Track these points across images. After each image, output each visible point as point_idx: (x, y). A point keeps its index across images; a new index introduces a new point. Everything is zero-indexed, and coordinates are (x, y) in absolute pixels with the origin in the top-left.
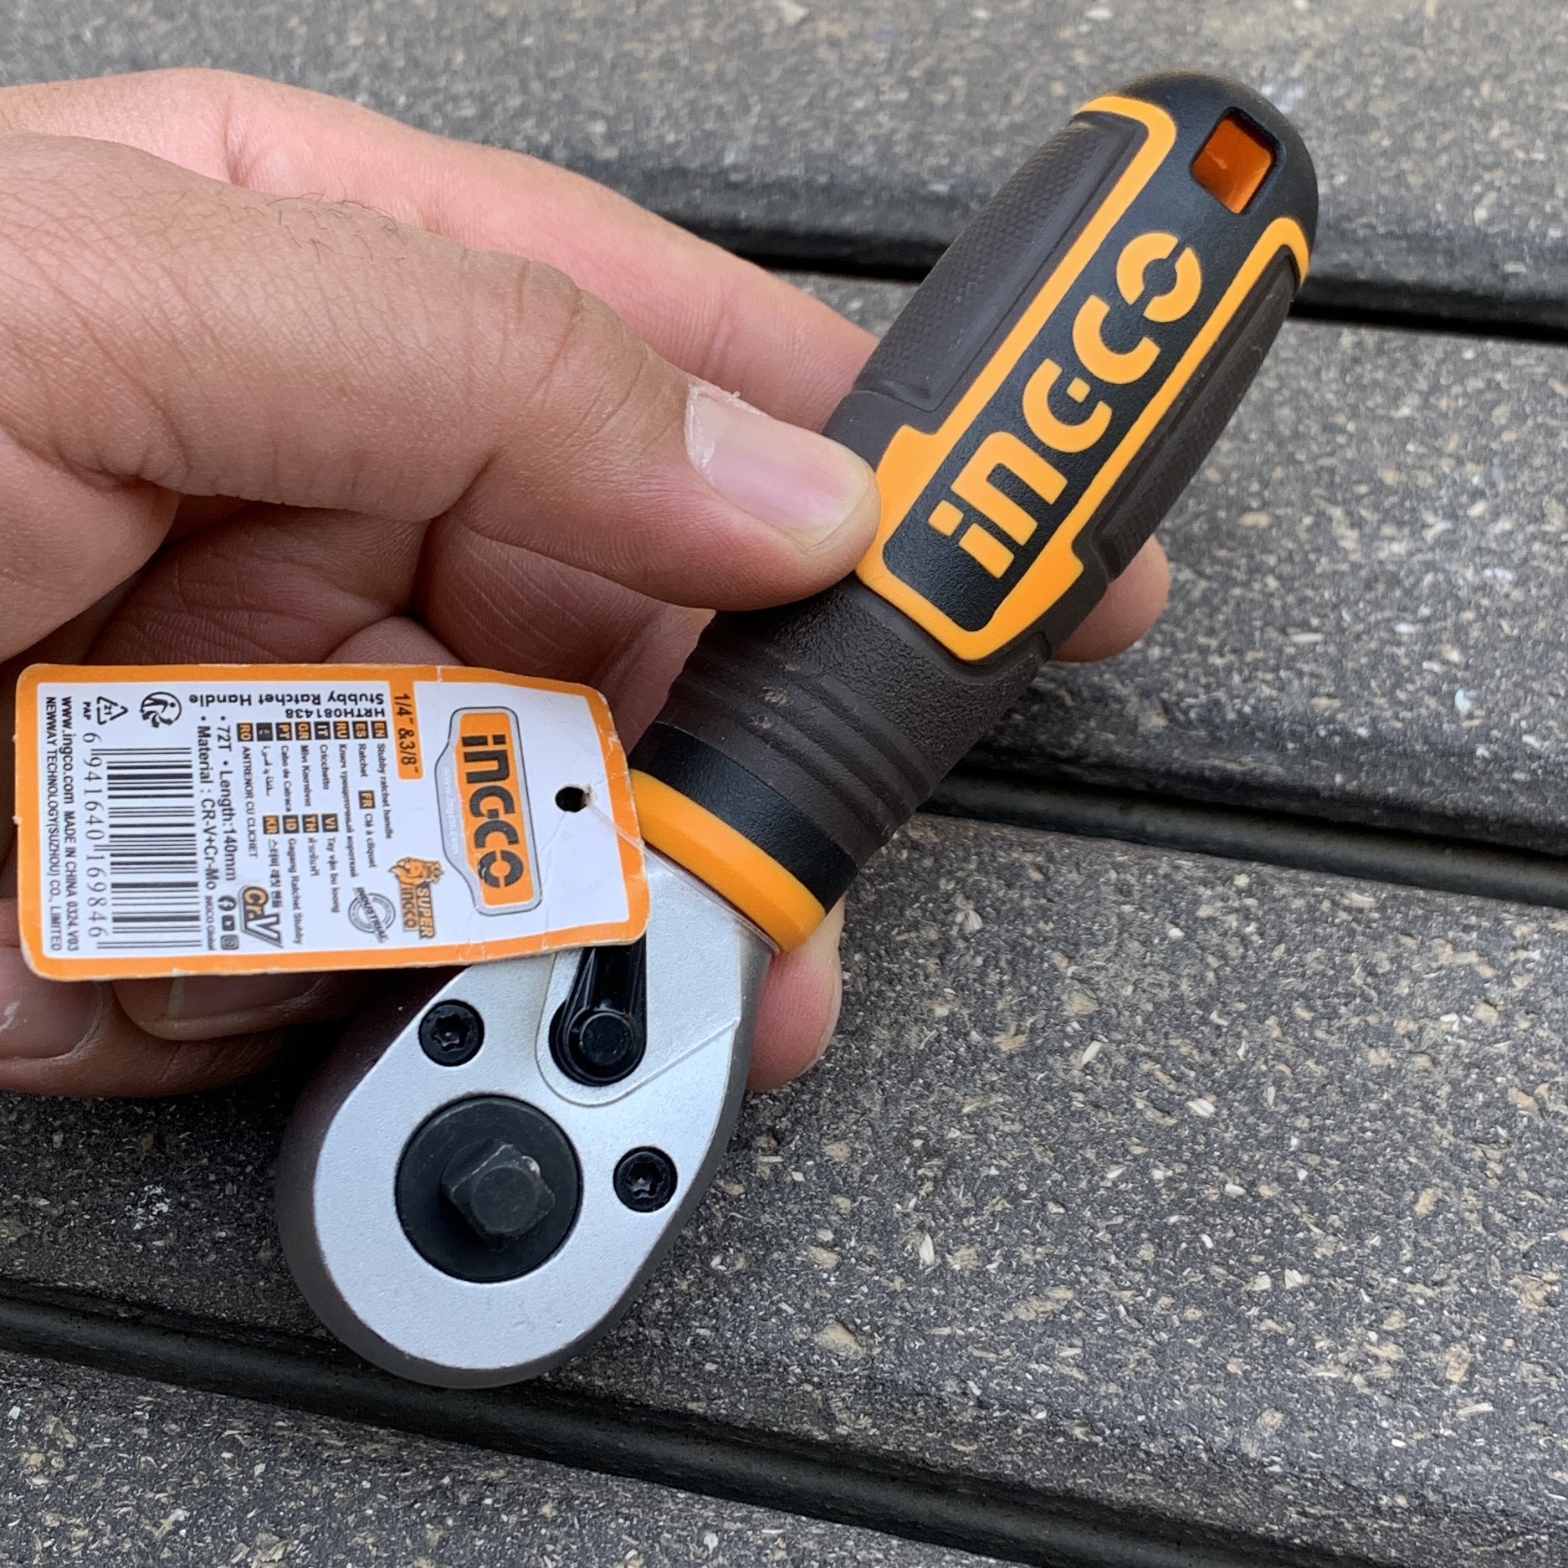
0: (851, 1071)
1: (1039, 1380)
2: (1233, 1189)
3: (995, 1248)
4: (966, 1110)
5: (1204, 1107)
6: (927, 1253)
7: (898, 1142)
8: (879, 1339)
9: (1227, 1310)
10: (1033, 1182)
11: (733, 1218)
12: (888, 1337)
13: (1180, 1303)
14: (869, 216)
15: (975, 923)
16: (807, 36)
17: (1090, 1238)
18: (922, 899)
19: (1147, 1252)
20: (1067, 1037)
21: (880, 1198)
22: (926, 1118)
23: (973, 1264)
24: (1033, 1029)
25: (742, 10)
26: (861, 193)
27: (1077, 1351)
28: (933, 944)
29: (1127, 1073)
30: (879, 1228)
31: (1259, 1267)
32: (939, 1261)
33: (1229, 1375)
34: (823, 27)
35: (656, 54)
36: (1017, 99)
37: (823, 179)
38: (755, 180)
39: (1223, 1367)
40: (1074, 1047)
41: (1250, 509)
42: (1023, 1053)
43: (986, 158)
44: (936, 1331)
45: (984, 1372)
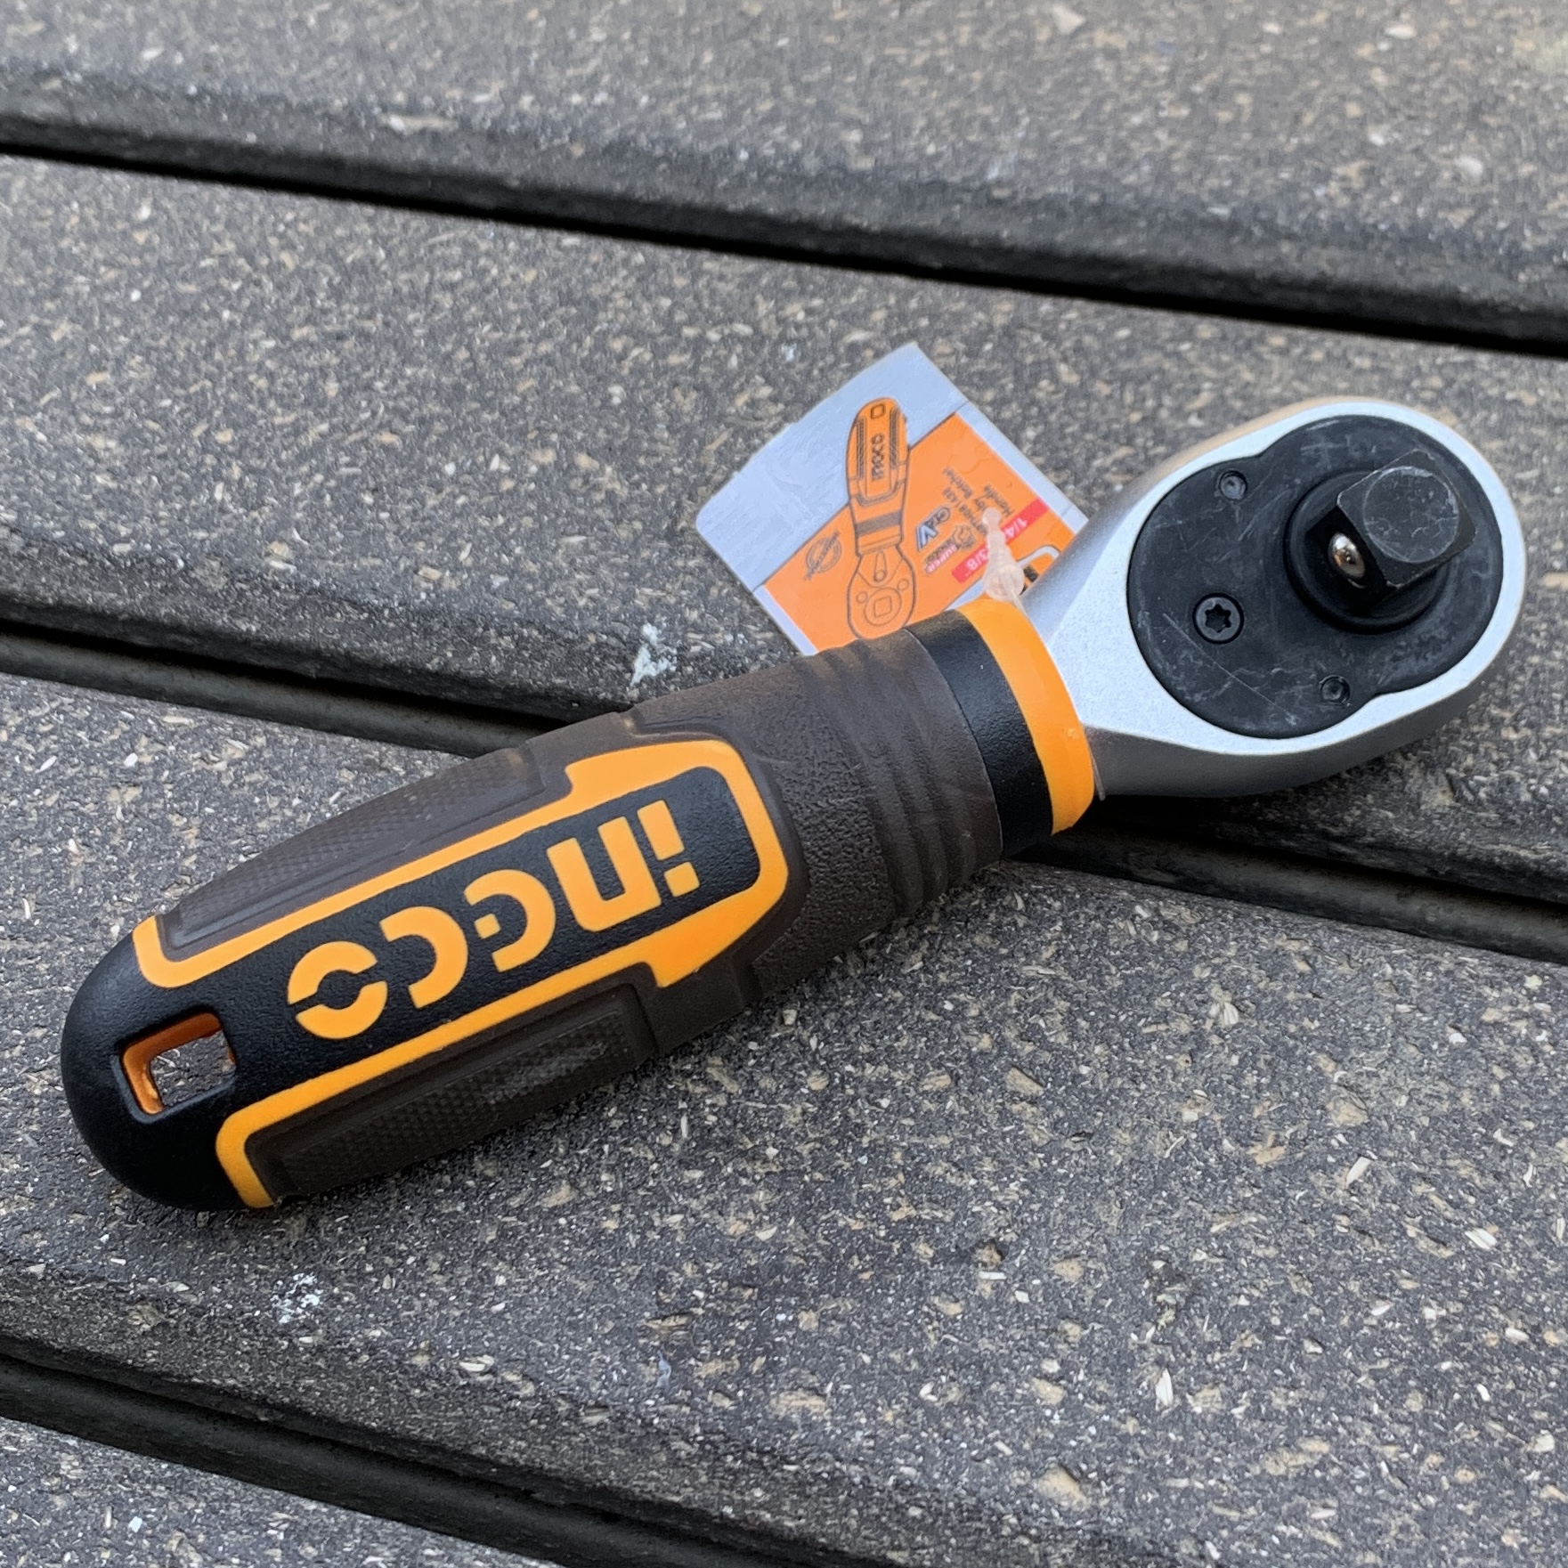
0: (1087, 1179)
1: (1287, 1543)
2: (1515, 1334)
3: (1242, 1390)
4: (1214, 1229)
5: (1484, 1239)
6: (1164, 1391)
7: (1137, 1261)
8: (1106, 1488)
9: (1503, 1473)
10: (1289, 1314)
11: (947, 1342)
12: (1117, 1487)
13: (1451, 1464)
14: (1142, 238)
15: (1231, 1017)
16: (1084, 46)
17: (1352, 1383)
18: (1173, 987)
19: (1415, 1403)
20: (1332, 1151)
21: (1114, 1327)
22: (1169, 1237)
23: (1217, 1407)
24: (1293, 1142)
25: (1013, 16)
26: (1135, 214)
27: (1331, 1513)
28: (1183, 1039)
29: (1398, 1196)
30: (1112, 1360)
31: (1542, 1425)
32: (1178, 1401)
33: (1504, 1548)
34: (1101, 37)
35: (919, 60)
36: (1308, 119)
37: (1094, 198)
38: (1021, 197)
39: (1497, 1538)
40: (1340, 1163)
41: (1553, 570)
42: (1281, 1167)
43: (1270, 181)
44: (1172, 1483)
45: (1225, 1533)
